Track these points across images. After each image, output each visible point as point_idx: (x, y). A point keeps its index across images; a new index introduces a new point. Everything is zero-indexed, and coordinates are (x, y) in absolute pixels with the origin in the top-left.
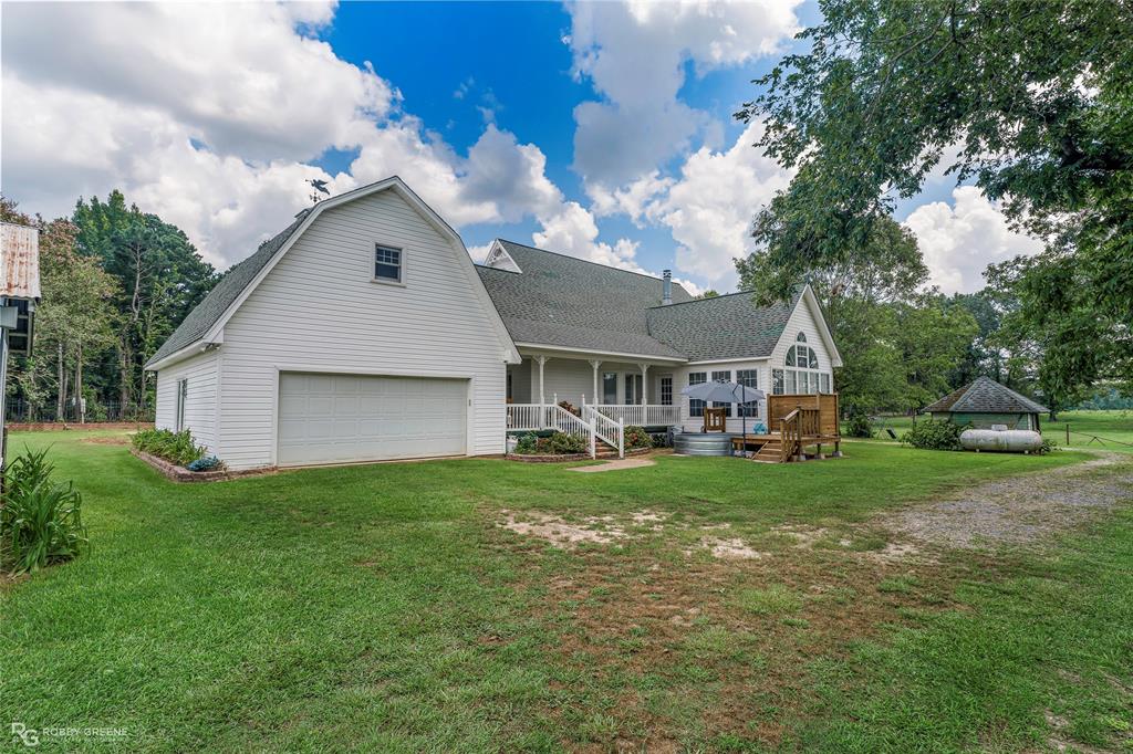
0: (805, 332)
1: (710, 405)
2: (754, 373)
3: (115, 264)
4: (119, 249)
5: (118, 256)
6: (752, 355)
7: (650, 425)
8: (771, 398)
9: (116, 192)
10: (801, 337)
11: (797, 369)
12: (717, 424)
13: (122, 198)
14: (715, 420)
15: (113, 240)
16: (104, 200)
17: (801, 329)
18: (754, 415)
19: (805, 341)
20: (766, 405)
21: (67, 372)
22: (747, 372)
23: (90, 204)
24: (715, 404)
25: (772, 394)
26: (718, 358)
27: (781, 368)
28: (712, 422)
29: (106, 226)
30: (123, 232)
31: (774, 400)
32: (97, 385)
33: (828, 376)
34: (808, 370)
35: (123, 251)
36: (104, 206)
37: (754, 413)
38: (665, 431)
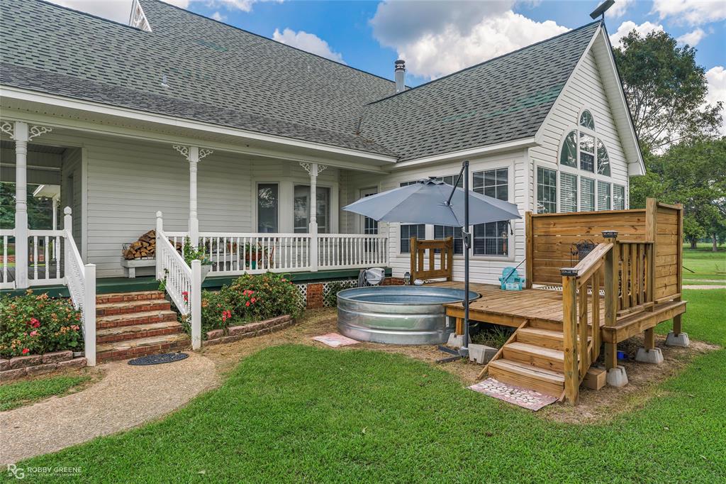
0: (593, 113)
1: (429, 235)
2: (503, 173)
6: (500, 140)
7: (324, 267)
8: (532, 219)
10: (587, 119)
11: (579, 172)
12: (437, 267)
14: (432, 259)
17: (587, 107)
18: (501, 253)
19: (592, 126)
20: (524, 232)
22: (491, 173)
24: (438, 230)
25: (535, 213)
26: (443, 152)
27: (554, 167)
28: (426, 262)
31: (539, 224)
33: (623, 188)
34: (596, 176)
37: (502, 249)
38: (356, 277)
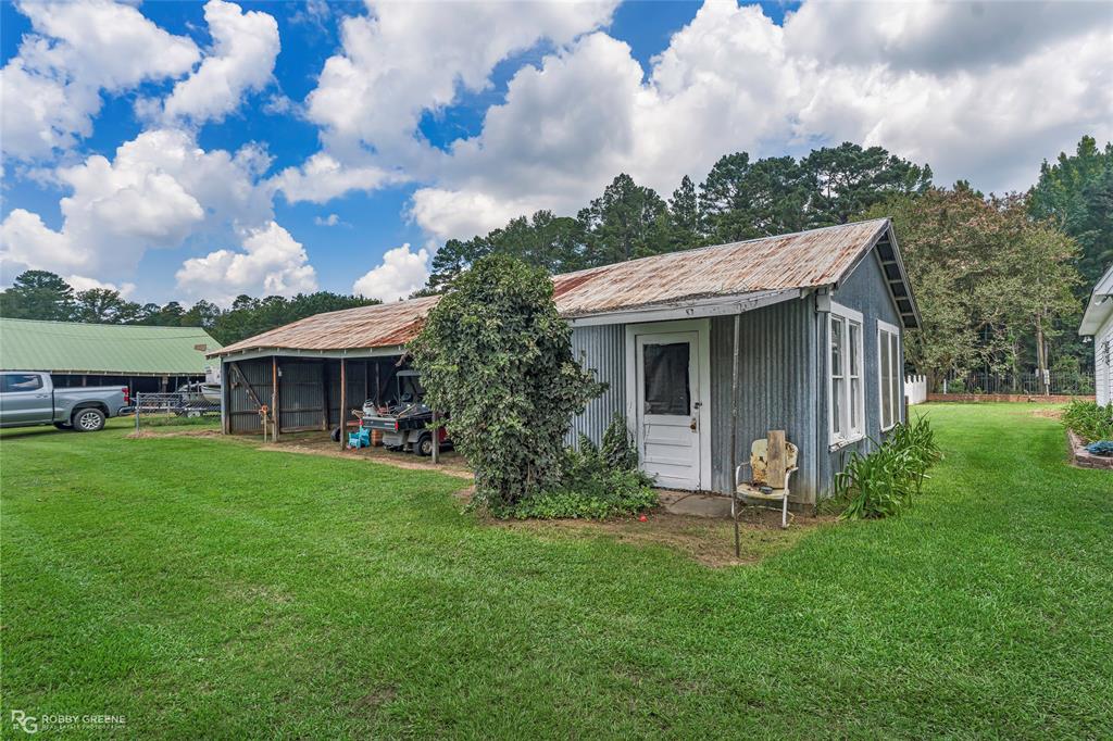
3: (1089, 219)
4: (1094, 201)
5: (1092, 209)
9: (1085, 139)
13: (1093, 142)
15: (1084, 194)
16: (1072, 152)
21: (1046, 343)
23: (1058, 163)
29: (1076, 181)
30: (1095, 182)
32: (1080, 355)
35: (1098, 202)
36: (1073, 160)
